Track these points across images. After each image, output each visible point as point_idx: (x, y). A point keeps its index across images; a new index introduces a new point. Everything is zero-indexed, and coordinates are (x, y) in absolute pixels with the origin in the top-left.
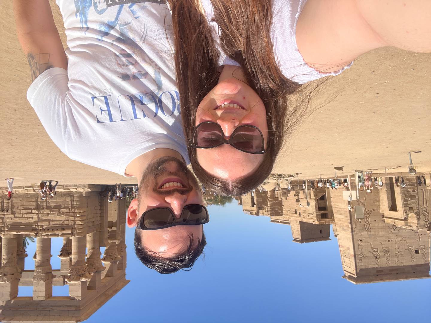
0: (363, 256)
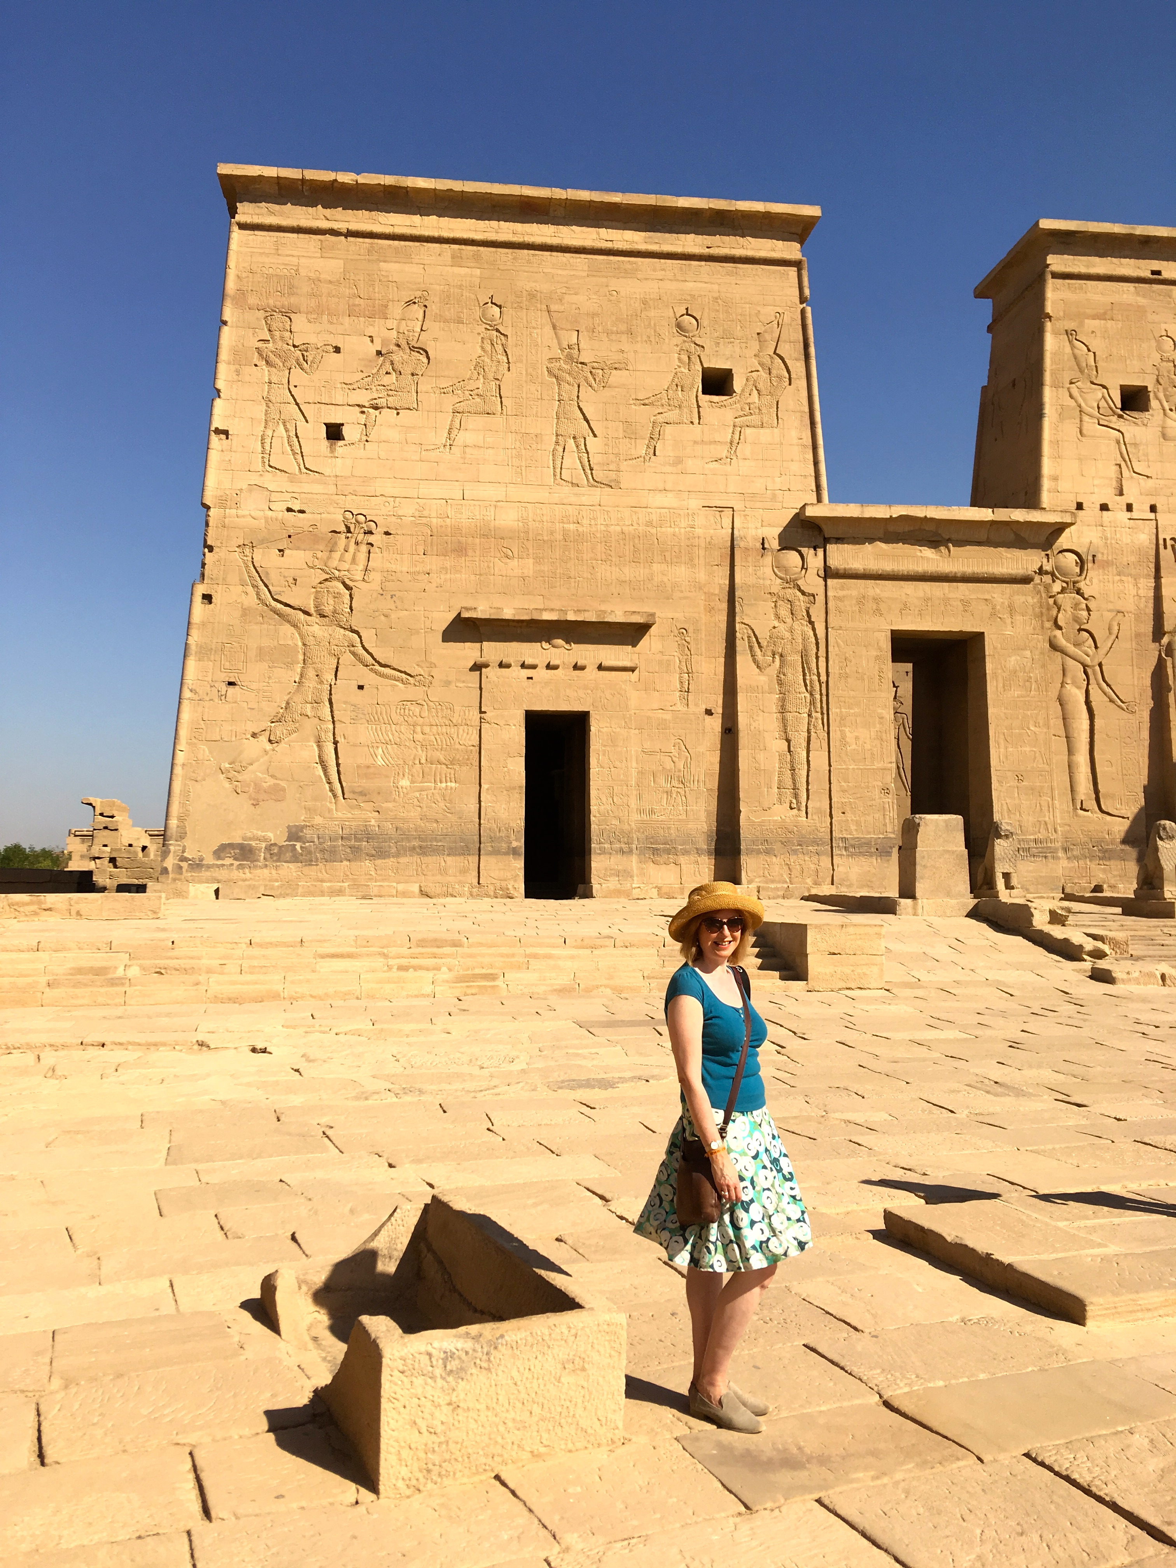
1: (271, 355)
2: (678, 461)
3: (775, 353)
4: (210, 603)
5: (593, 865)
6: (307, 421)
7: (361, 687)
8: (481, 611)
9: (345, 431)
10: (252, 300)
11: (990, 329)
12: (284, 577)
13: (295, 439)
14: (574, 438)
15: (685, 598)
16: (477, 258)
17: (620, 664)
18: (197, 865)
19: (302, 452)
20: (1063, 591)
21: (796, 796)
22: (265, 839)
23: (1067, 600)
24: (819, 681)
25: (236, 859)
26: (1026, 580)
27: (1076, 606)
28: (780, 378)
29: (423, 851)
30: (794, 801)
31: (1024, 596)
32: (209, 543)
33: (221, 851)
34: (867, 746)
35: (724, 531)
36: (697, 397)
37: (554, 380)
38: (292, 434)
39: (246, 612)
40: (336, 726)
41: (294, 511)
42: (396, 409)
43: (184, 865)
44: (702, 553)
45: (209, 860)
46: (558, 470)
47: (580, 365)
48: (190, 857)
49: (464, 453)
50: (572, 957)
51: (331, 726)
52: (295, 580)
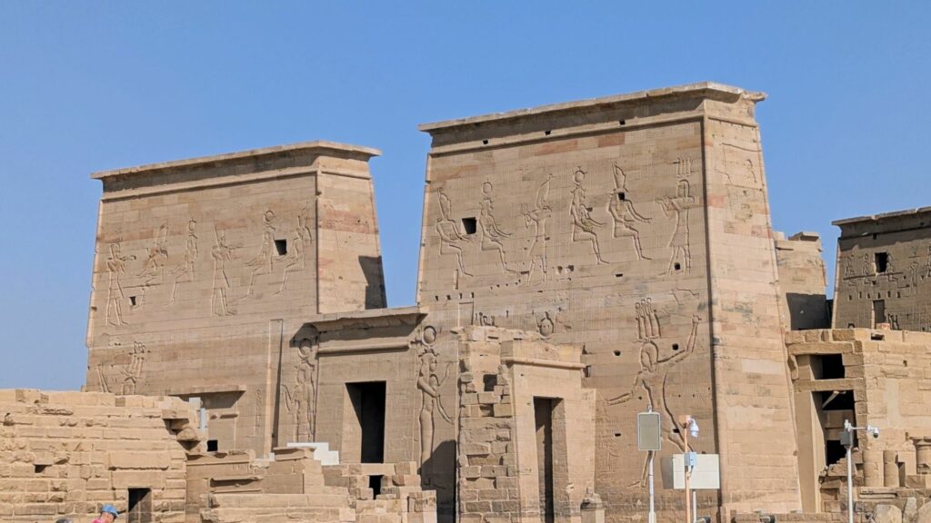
0: (673, 201)
1: (113, 266)
2: (262, 296)
3: (306, 226)
6: (123, 298)
9: (137, 300)
12: (113, 379)
13: (118, 308)
14: (221, 289)
16: (187, 197)
17: (230, 413)
19: (121, 314)
20: (426, 352)
23: (427, 358)
26: (405, 348)
27: (431, 361)
28: (307, 241)
31: (406, 357)
35: (279, 333)
36: (271, 258)
37: (215, 258)
38: (118, 305)
41: (117, 345)
46: (213, 308)
47: (225, 248)
49: (179, 304)
52: (116, 380)
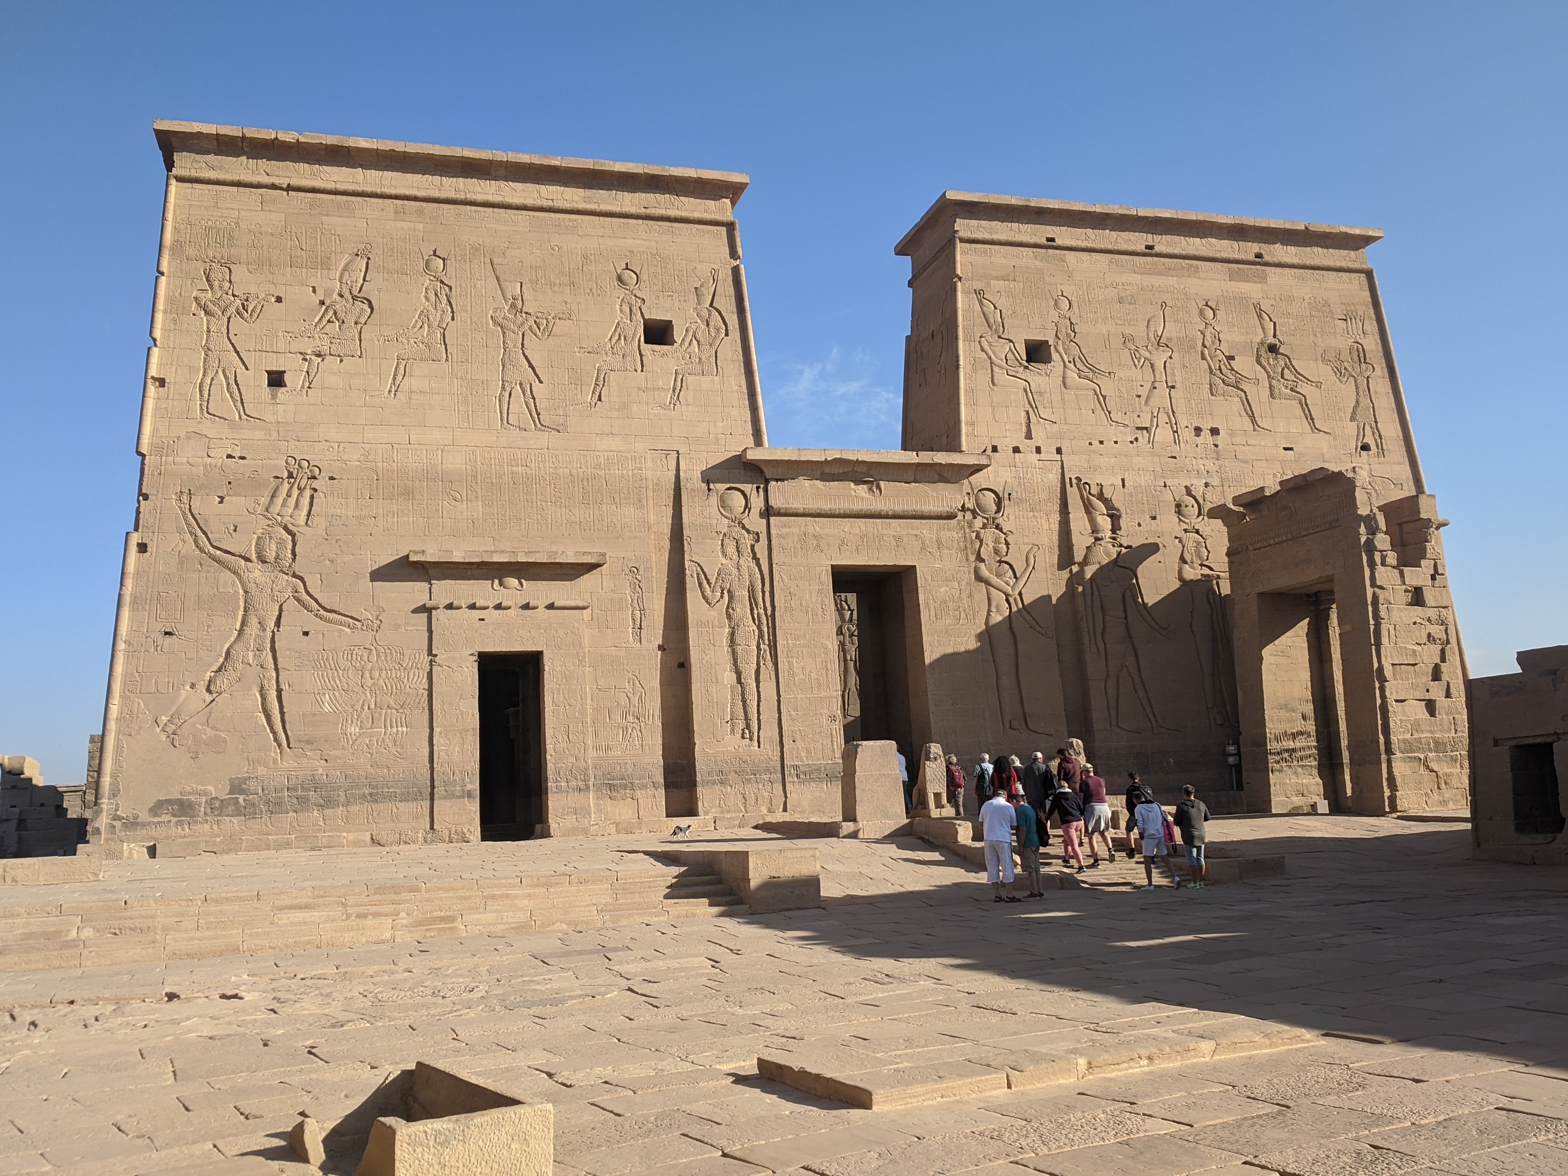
1: (211, 305)
2: (624, 406)
3: (711, 305)
4: (145, 551)
5: (550, 804)
6: (247, 369)
7: (306, 634)
8: (430, 555)
9: (287, 378)
10: (191, 251)
11: (910, 284)
12: (224, 524)
13: (235, 387)
14: (521, 384)
15: (635, 537)
16: (420, 212)
17: (573, 603)
18: (132, 824)
19: (242, 400)
20: (984, 526)
21: (748, 726)
22: (205, 794)
23: (989, 535)
24: (766, 614)
25: (174, 815)
26: (951, 516)
27: (997, 541)
28: (718, 330)
29: (374, 798)
30: (747, 731)
31: (951, 532)
32: (144, 491)
33: (157, 808)
34: (814, 676)
35: (670, 473)
36: (639, 346)
37: (499, 328)
38: (232, 381)
39: (183, 560)
40: (281, 673)
41: (234, 458)
42: (339, 356)
43: (118, 824)
44: (650, 493)
45: (144, 816)
46: (505, 415)
47: (524, 315)
48: (123, 815)
49: (410, 398)
50: (529, 896)
51: (274, 675)
52: (236, 527)
